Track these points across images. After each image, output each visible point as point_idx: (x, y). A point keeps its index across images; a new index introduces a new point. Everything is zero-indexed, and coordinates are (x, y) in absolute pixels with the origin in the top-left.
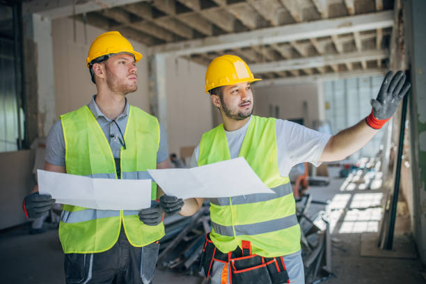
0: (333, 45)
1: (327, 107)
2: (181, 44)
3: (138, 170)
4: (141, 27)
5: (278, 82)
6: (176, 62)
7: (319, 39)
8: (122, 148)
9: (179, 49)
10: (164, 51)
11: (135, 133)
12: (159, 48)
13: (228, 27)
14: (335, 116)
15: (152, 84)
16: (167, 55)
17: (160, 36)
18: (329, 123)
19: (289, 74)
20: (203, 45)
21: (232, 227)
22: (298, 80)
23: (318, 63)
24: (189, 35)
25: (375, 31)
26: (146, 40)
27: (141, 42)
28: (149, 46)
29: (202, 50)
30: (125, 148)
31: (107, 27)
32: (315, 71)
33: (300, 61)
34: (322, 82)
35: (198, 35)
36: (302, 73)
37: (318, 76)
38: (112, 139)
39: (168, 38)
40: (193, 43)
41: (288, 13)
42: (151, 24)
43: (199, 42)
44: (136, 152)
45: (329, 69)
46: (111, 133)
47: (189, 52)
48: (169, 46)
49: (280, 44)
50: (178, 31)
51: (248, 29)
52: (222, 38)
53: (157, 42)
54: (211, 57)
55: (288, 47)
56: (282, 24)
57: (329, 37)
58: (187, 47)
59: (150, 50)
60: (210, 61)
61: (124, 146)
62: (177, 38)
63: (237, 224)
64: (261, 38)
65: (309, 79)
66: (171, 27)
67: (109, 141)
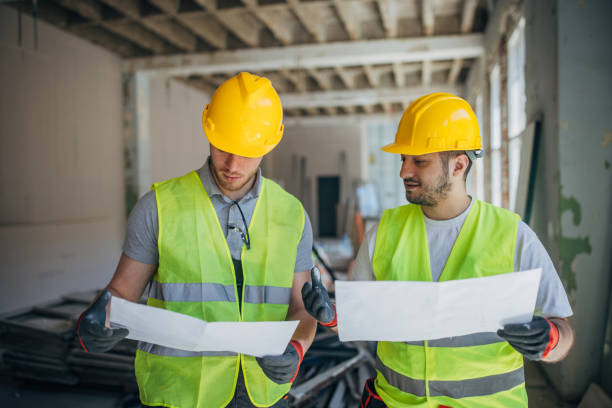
0: (392, 76)
1: (372, 161)
2: (178, 59)
3: (265, 283)
4: (119, 28)
5: (306, 122)
6: (168, 85)
7: (376, 66)
8: (244, 247)
9: (172, 66)
10: (149, 67)
11: (267, 222)
12: (141, 62)
13: (252, 38)
14: (382, 174)
15: (129, 117)
16: (153, 74)
17: (146, 44)
18: (374, 183)
19: (322, 111)
20: (211, 62)
21: (424, 382)
22: (334, 121)
23: (366, 99)
24: (190, 46)
25: (451, 61)
26: (123, 48)
27: (114, 50)
28: (125, 57)
29: (207, 70)
30: (249, 248)
31: (63, 24)
32: (360, 110)
33: (343, 94)
34: (367, 126)
35: (204, 47)
36: (341, 111)
37: (362, 116)
38: (230, 231)
39: (158, 48)
40: (196, 58)
41: (342, 25)
42: (135, 25)
43: (204, 57)
44: (265, 255)
45: (379, 108)
46: (230, 222)
47: (187, 71)
48: (158, 60)
49: (320, 69)
50: (174, 38)
51: (280, 44)
52: (240, 54)
53: (139, 52)
54: (218, 81)
55: (330, 73)
56: (331, 40)
57: (390, 65)
58: (186, 63)
59: (127, 64)
60: (216, 87)
61: (248, 244)
62: (171, 49)
63: (434, 378)
64: (299, 58)
65: (350, 121)
66: (165, 31)
67: (226, 234)
